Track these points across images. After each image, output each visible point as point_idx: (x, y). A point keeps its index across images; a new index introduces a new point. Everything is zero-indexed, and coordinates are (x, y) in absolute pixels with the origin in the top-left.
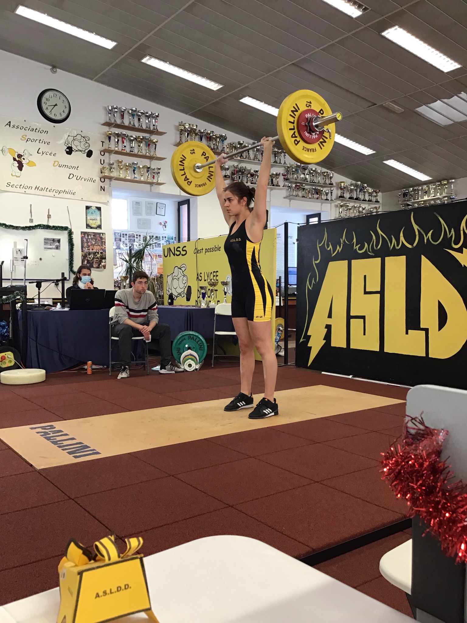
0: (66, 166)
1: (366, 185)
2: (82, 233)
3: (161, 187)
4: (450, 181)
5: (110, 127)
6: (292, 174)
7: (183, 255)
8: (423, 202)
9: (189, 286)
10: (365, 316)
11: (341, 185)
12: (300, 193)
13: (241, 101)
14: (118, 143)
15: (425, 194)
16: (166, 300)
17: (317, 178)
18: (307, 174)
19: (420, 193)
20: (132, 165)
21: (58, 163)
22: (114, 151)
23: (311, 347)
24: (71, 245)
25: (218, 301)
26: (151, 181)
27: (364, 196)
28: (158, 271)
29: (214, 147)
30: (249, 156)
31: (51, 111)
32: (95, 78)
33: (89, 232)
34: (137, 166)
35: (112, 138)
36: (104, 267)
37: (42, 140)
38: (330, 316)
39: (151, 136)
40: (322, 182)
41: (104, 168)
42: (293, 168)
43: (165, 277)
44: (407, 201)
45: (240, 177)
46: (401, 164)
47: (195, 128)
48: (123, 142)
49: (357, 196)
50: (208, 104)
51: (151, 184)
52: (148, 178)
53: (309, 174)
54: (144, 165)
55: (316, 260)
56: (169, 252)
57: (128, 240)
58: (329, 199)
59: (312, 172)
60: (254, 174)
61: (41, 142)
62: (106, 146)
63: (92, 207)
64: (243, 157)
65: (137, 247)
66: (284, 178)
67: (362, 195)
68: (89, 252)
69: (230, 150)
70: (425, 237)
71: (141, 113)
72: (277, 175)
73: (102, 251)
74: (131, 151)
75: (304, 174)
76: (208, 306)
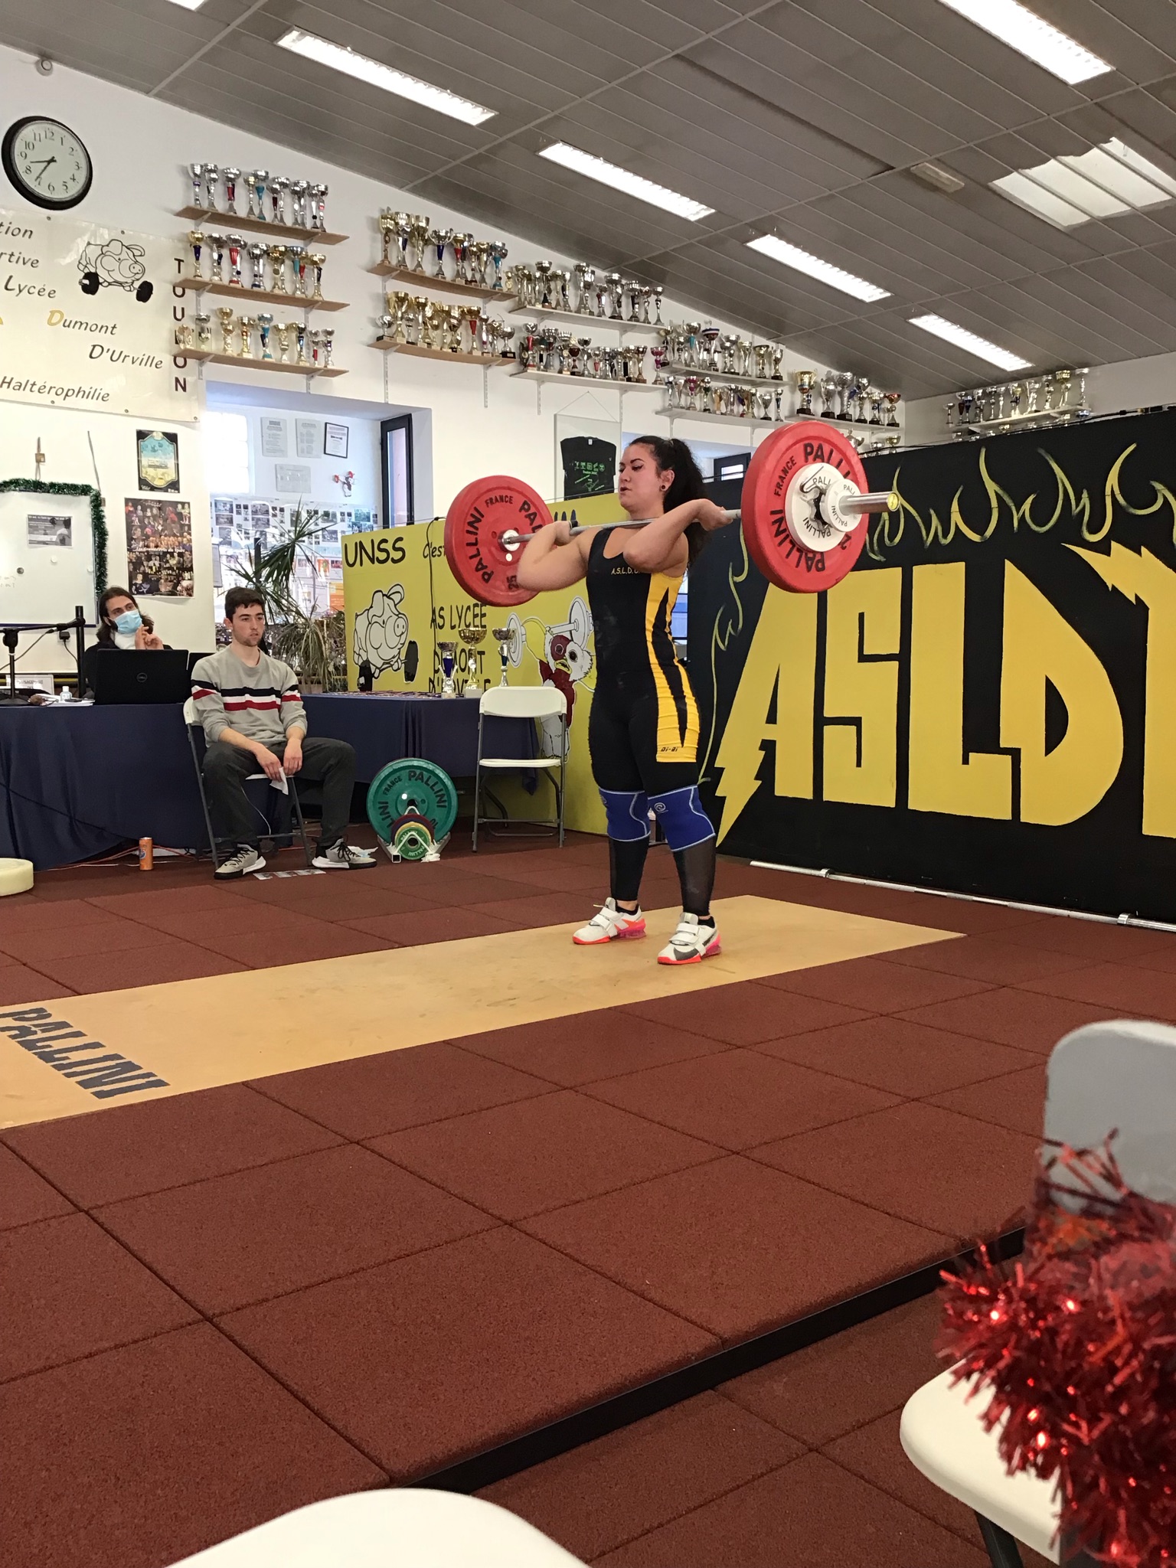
0: (81, 324)
1: (865, 381)
2: (127, 501)
3: (335, 379)
4: (1078, 371)
5: (198, 221)
6: (678, 350)
7: (394, 561)
8: (1007, 427)
9: (410, 642)
10: (861, 718)
11: (802, 380)
12: (700, 400)
13: (545, 153)
14: (219, 263)
15: (1013, 404)
16: (354, 678)
17: (742, 361)
18: (715, 351)
19: (1001, 403)
20: (257, 321)
21: (62, 315)
22: (207, 284)
23: (724, 798)
24: (100, 533)
25: (487, 681)
26: (308, 365)
27: (861, 409)
28: (331, 602)
29: (473, 275)
30: (566, 302)
31: (38, 177)
32: (155, 91)
33: (146, 501)
34: (273, 324)
35: (204, 250)
36: (189, 591)
37: (17, 255)
38: (772, 718)
39: (306, 245)
40: (754, 371)
41: (183, 330)
42: (679, 335)
43: (349, 618)
44: (969, 422)
45: (541, 357)
46: (955, 327)
47: (423, 224)
48: (234, 262)
49: (842, 410)
50: (458, 162)
51: (310, 372)
52: (301, 356)
53: (719, 349)
54: (290, 322)
55: (737, 573)
56: (359, 554)
57: (250, 522)
58: (773, 416)
59: (728, 344)
60: (579, 349)
61: (14, 259)
62: (187, 272)
63: (154, 434)
64: (550, 303)
65: (274, 539)
66: (656, 361)
67: (855, 406)
68: (148, 552)
69: (515, 284)
70: (1015, 512)
71: (282, 184)
72: (639, 352)
73: (182, 550)
74: (254, 285)
75: (708, 350)
76: (460, 694)
